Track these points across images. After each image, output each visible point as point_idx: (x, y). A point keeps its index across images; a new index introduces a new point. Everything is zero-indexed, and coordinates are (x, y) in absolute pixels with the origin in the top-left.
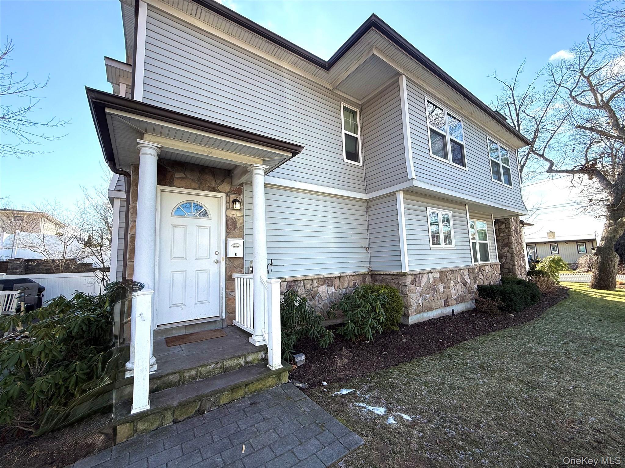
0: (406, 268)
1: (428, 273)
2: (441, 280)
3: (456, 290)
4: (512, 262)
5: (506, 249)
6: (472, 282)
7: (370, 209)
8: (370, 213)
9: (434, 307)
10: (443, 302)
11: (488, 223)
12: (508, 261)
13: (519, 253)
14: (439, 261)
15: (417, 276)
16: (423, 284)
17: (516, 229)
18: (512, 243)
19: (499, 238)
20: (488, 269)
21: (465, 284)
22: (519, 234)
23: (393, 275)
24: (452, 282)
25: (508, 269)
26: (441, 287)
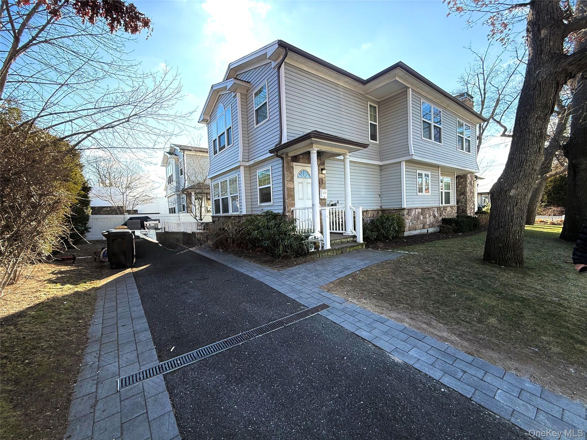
0: (405, 206)
1: (415, 209)
2: (422, 214)
3: (430, 220)
4: (465, 206)
5: (462, 196)
6: (439, 216)
7: (382, 171)
8: (382, 173)
9: (417, 228)
10: (422, 225)
11: (452, 178)
12: (463, 204)
13: (471, 199)
14: (421, 202)
15: (410, 210)
16: (412, 215)
17: (471, 182)
18: (466, 192)
19: (458, 189)
20: (449, 209)
21: (435, 216)
22: (472, 185)
23: (396, 210)
24: (428, 215)
25: (462, 210)
26: (422, 218)
